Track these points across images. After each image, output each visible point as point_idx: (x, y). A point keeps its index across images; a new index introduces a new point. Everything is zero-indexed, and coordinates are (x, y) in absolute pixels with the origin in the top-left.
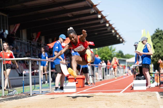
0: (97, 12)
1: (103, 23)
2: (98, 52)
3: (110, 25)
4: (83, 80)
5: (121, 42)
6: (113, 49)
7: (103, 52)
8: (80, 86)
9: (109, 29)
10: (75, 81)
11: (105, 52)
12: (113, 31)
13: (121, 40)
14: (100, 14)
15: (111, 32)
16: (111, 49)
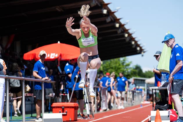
0: (101, 4)
1: (110, 22)
2: (103, 67)
3: (121, 26)
4: (75, 109)
5: (138, 52)
6: (127, 62)
7: (112, 68)
8: (70, 119)
9: (119, 31)
10: (63, 112)
11: (114, 68)
12: (126, 35)
13: (138, 49)
14: (105, 9)
15: (124, 36)
16: (123, 63)
